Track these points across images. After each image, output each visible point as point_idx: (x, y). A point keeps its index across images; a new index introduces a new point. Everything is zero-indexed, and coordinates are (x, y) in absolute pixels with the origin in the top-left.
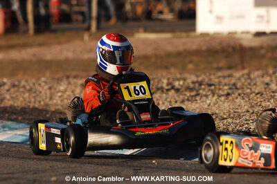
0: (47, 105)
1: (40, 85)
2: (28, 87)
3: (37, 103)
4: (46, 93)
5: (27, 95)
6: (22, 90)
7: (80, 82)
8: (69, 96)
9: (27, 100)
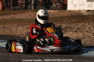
0: (15, 34)
1: (13, 27)
2: (9, 28)
3: (11, 33)
4: (14, 30)
5: (8, 31)
6: (6, 29)
7: (26, 27)
8: (22, 31)
9: (8, 32)
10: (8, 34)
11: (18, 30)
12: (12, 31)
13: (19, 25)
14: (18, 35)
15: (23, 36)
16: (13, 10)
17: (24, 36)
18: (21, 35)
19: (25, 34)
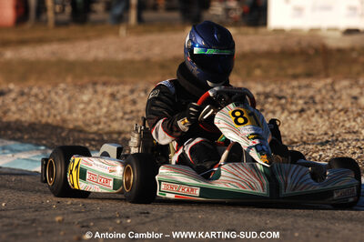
0: (64, 121)
1: (57, 93)
2: (41, 97)
3: (52, 117)
4: (63, 105)
5: (39, 106)
6: (32, 99)
7: (109, 90)
8: (94, 109)
9: (39, 113)
10: (40, 118)
11: (79, 104)
12: (53, 108)
13: (79, 83)
14: (77, 124)
15: (95, 128)
16: (58, 24)
17: (99, 130)
18: (88, 125)
19: (103, 119)
